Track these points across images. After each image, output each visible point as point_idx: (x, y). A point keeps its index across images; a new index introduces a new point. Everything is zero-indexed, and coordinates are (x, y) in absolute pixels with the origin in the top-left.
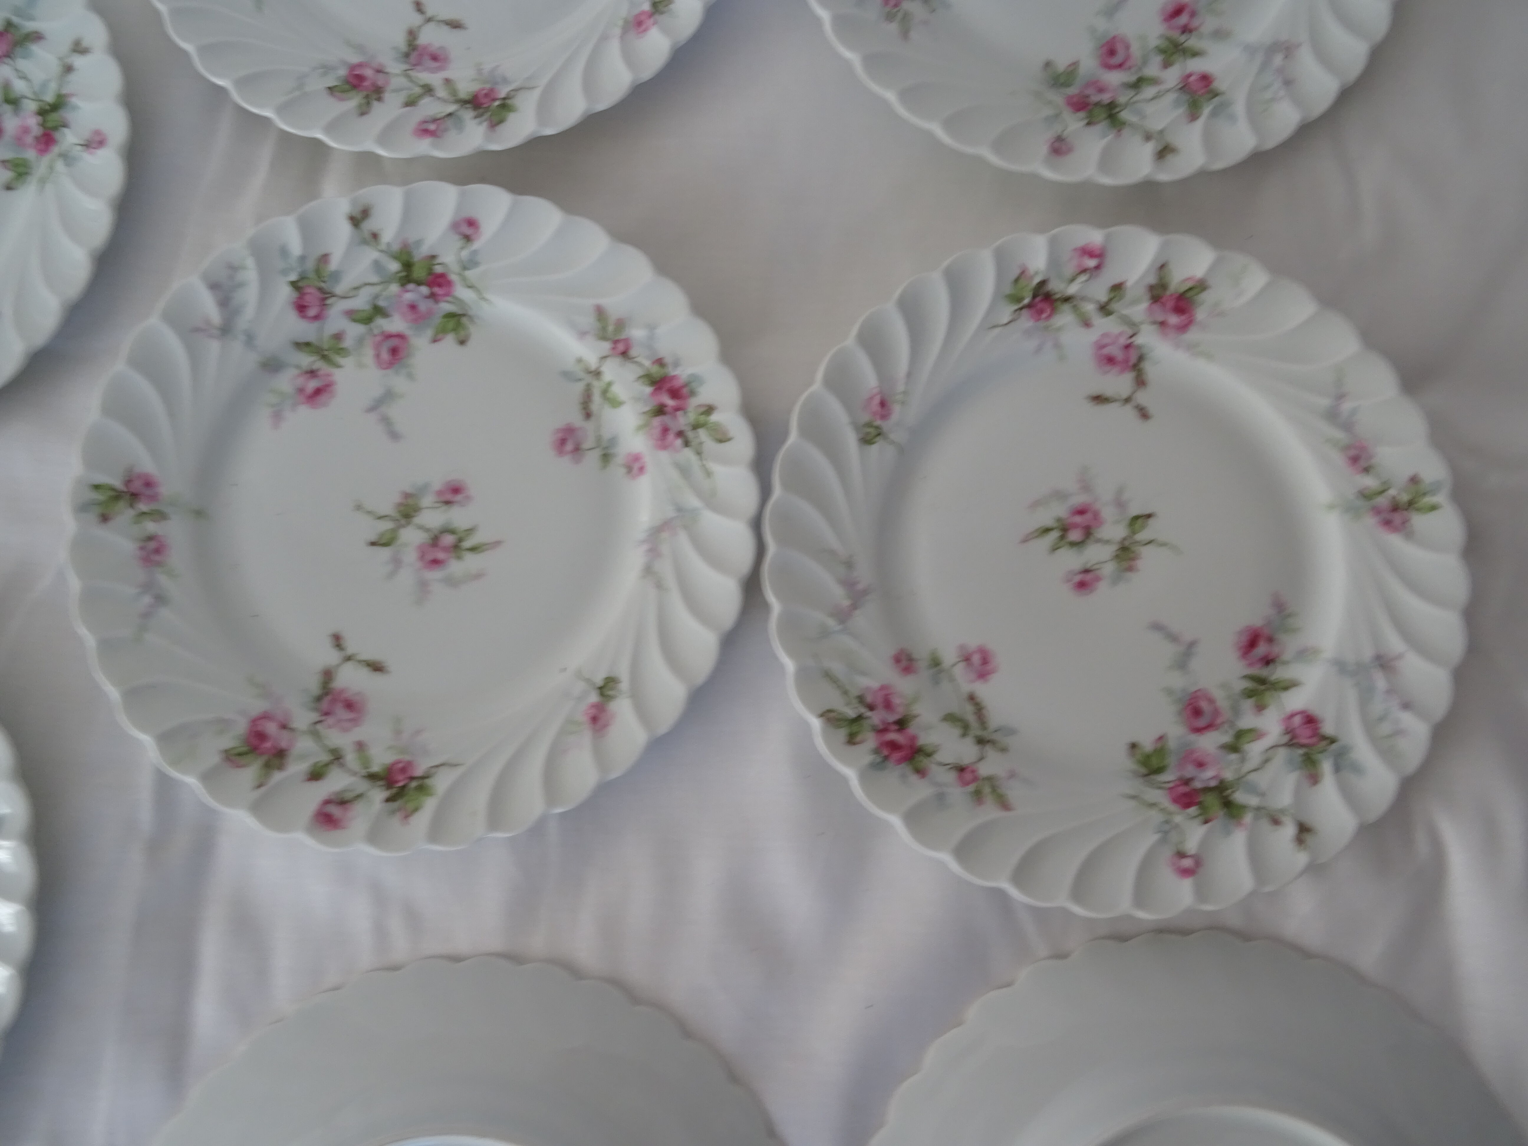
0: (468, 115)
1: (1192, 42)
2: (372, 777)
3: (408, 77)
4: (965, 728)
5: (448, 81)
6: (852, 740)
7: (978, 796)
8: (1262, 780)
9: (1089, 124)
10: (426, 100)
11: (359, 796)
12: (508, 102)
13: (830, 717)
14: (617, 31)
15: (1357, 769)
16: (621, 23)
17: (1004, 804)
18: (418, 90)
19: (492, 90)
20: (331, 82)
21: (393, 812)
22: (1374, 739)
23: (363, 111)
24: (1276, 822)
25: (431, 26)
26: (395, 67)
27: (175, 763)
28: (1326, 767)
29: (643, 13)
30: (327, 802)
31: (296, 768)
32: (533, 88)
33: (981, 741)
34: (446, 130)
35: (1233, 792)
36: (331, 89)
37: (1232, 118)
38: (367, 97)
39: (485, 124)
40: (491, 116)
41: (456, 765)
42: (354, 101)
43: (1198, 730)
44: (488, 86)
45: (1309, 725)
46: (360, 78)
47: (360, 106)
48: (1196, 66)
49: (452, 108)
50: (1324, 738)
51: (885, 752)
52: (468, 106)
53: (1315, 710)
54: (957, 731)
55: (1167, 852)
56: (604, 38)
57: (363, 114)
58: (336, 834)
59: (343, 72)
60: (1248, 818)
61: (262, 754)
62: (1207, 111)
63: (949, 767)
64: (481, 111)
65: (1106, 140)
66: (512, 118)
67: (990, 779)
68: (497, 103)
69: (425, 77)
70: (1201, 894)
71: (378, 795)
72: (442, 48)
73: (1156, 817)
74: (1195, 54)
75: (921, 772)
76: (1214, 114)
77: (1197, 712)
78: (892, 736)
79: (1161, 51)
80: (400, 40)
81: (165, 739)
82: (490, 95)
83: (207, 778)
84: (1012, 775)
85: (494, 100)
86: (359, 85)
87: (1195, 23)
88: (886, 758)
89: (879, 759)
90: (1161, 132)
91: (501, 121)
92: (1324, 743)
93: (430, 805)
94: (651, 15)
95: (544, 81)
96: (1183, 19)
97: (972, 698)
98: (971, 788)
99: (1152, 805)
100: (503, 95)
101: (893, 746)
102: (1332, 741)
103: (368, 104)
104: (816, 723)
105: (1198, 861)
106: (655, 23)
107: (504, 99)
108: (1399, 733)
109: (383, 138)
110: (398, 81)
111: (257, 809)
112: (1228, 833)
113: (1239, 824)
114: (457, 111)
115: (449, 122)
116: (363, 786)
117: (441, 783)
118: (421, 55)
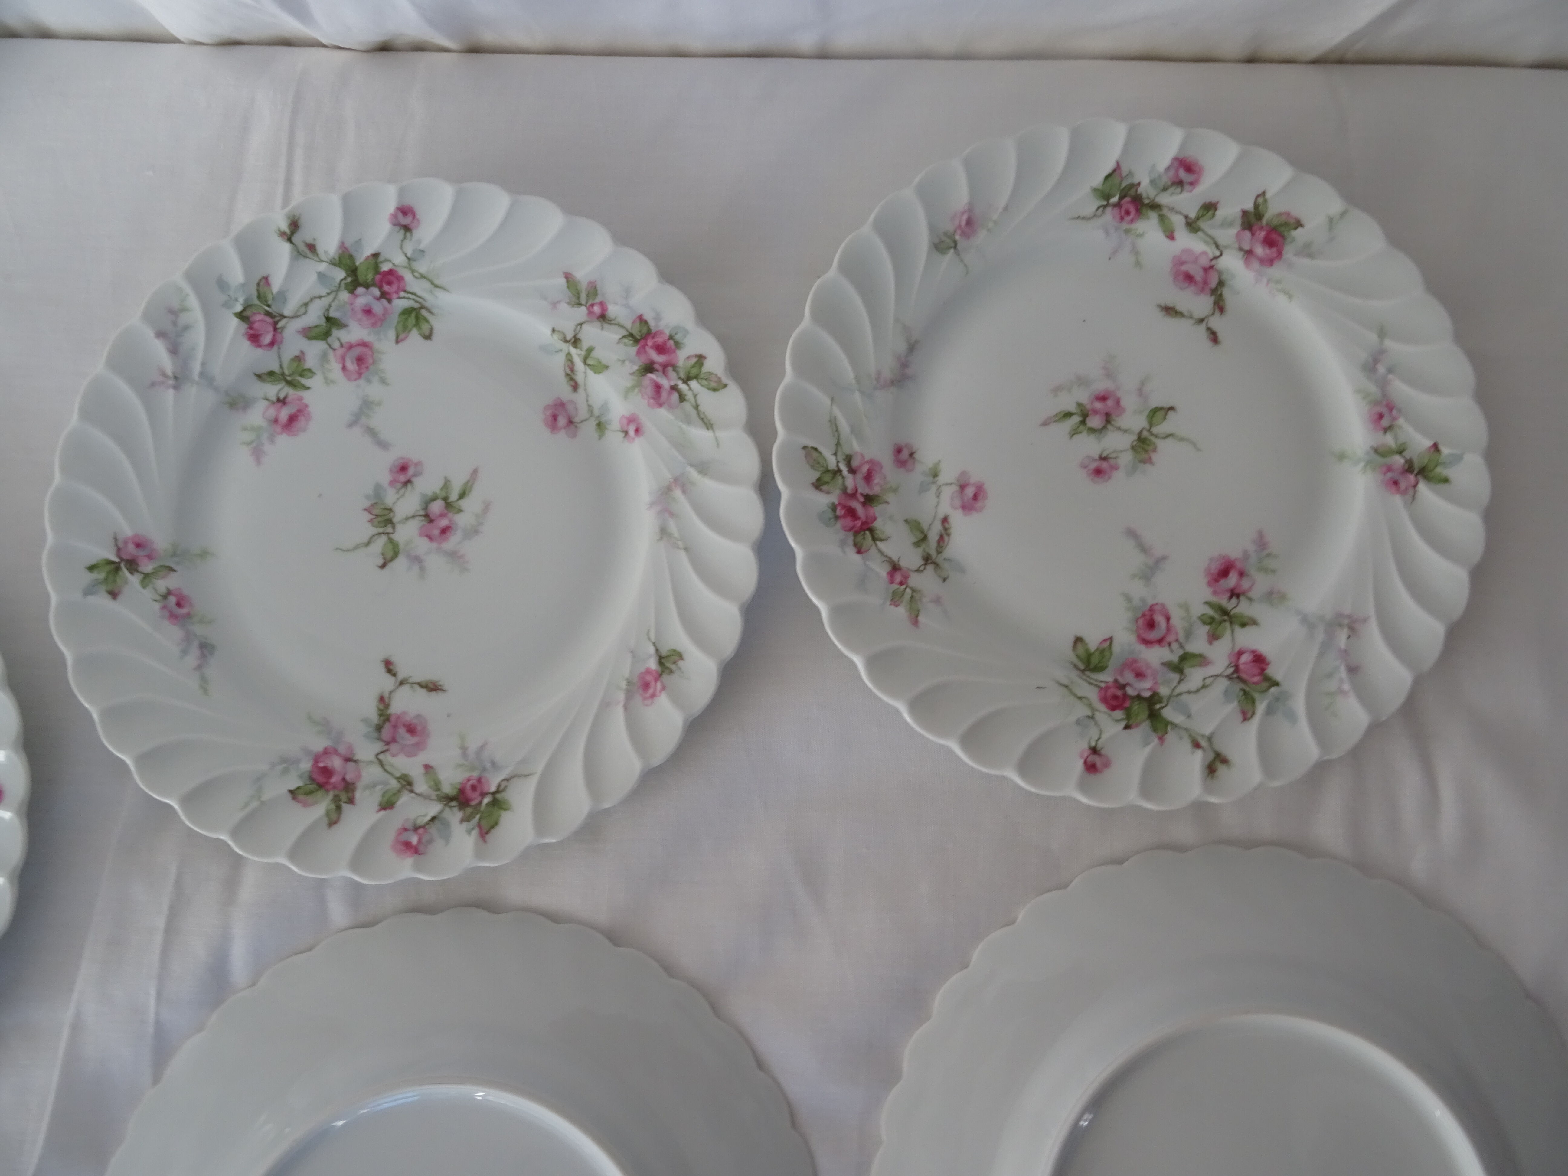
0: (454, 816)
1: (1243, 608)
3: (381, 763)
5: (428, 768)
9: (1127, 727)
10: (405, 798)
12: (498, 796)
14: (621, 696)
16: (624, 684)
18: (394, 784)
19: (479, 780)
20: (294, 782)
23: (333, 819)
25: (406, 689)
26: (366, 751)
29: (648, 671)
32: (526, 776)
34: (431, 841)
36: (294, 793)
37: (1292, 717)
38: (336, 800)
39: (475, 832)
40: (480, 819)
42: (321, 807)
44: (475, 774)
46: (327, 772)
47: (328, 814)
48: (1247, 638)
49: (434, 808)
52: (454, 803)
56: (606, 705)
57: (332, 823)
59: (306, 765)
62: (1261, 707)
64: (469, 810)
65: (1148, 749)
66: (506, 818)
68: (486, 800)
69: (402, 763)
72: (418, 716)
74: (1245, 623)
76: (1270, 711)
79: (1208, 621)
80: (371, 711)
82: (477, 786)
85: (483, 795)
86: (327, 783)
87: (1245, 584)
90: (1210, 739)
91: (494, 825)
94: (659, 676)
95: (540, 768)
96: (1232, 580)
103: (339, 808)
106: (664, 688)
107: (494, 793)
109: (357, 862)
110: (371, 773)
114: (441, 812)
115: (433, 830)
118: (395, 727)
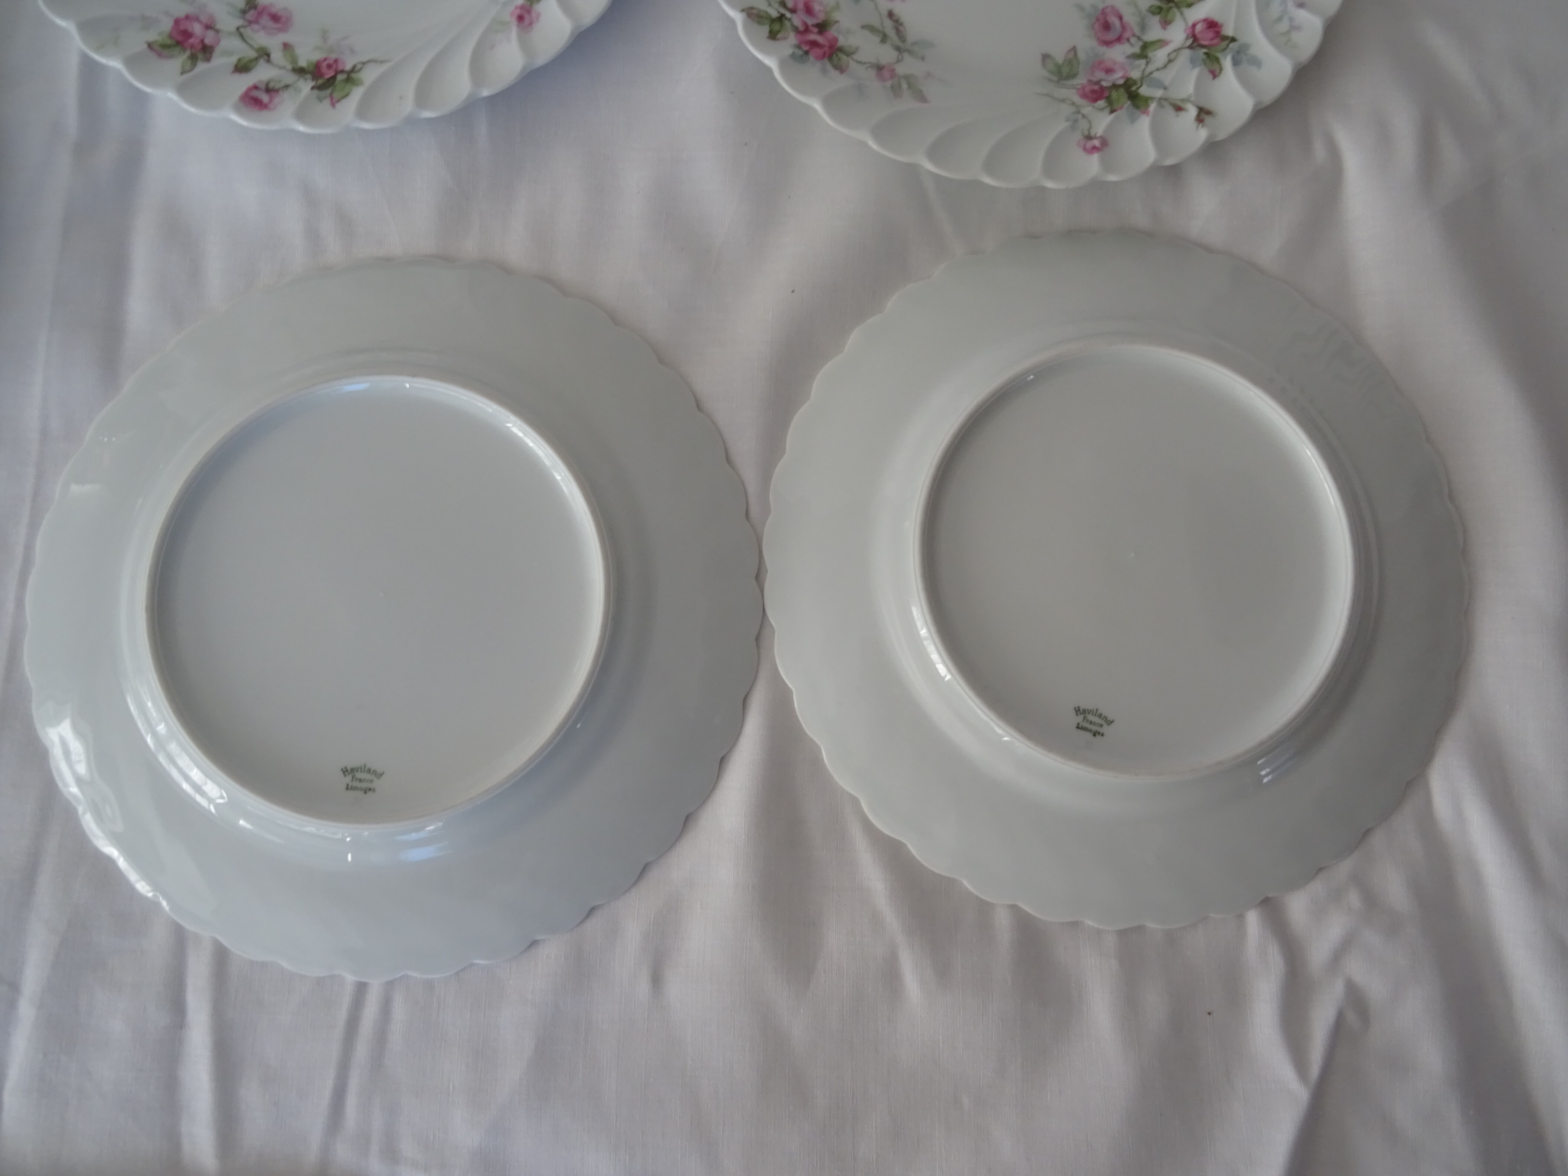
2: (300, 71)
4: (884, 38)
6: (773, 35)
7: (896, 90)
8: (1166, 77)
11: (287, 87)
13: (753, 15)
15: (1256, 62)
17: (921, 97)
21: (320, 99)
22: (1272, 38)
24: (1179, 109)
27: (99, 49)
28: (1227, 62)
30: (256, 87)
31: (222, 61)
33: (898, 49)
35: (1138, 88)
41: (382, 62)
43: (1107, 43)
45: (1212, 29)
50: (1225, 38)
51: (806, 48)
53: (1216, 18)
54: (877, 39)
55: (1078, 136)
58: (265, 113)
60: (1153, 106)
61: (184, 50)
63: (868, 65)
67: (908, 78)
70: (1107, 166)
71: (306, 86)
73: (1067, 110)
75: (841, 69)
77: (1107, 27)
78: (813, 37)
81: (87, 28)
83: (131, 62)
84: (929, 75)
88: (807, 53)
89: (800, 53)
92: (1224, 44)
93: (357, 94)
97: (891, 14)
98: (889, 84)
99: (1063, 101)
100: (348, 67)
101: (814, 44)
102: (1233, 40)
104: (738, 17)
105: (1104, 143)
108: (1295, 27)
111: (183, 90)
112: (1133, 120)
113: (1145, 112)
116: (290, 78)
117: (369, 76)
